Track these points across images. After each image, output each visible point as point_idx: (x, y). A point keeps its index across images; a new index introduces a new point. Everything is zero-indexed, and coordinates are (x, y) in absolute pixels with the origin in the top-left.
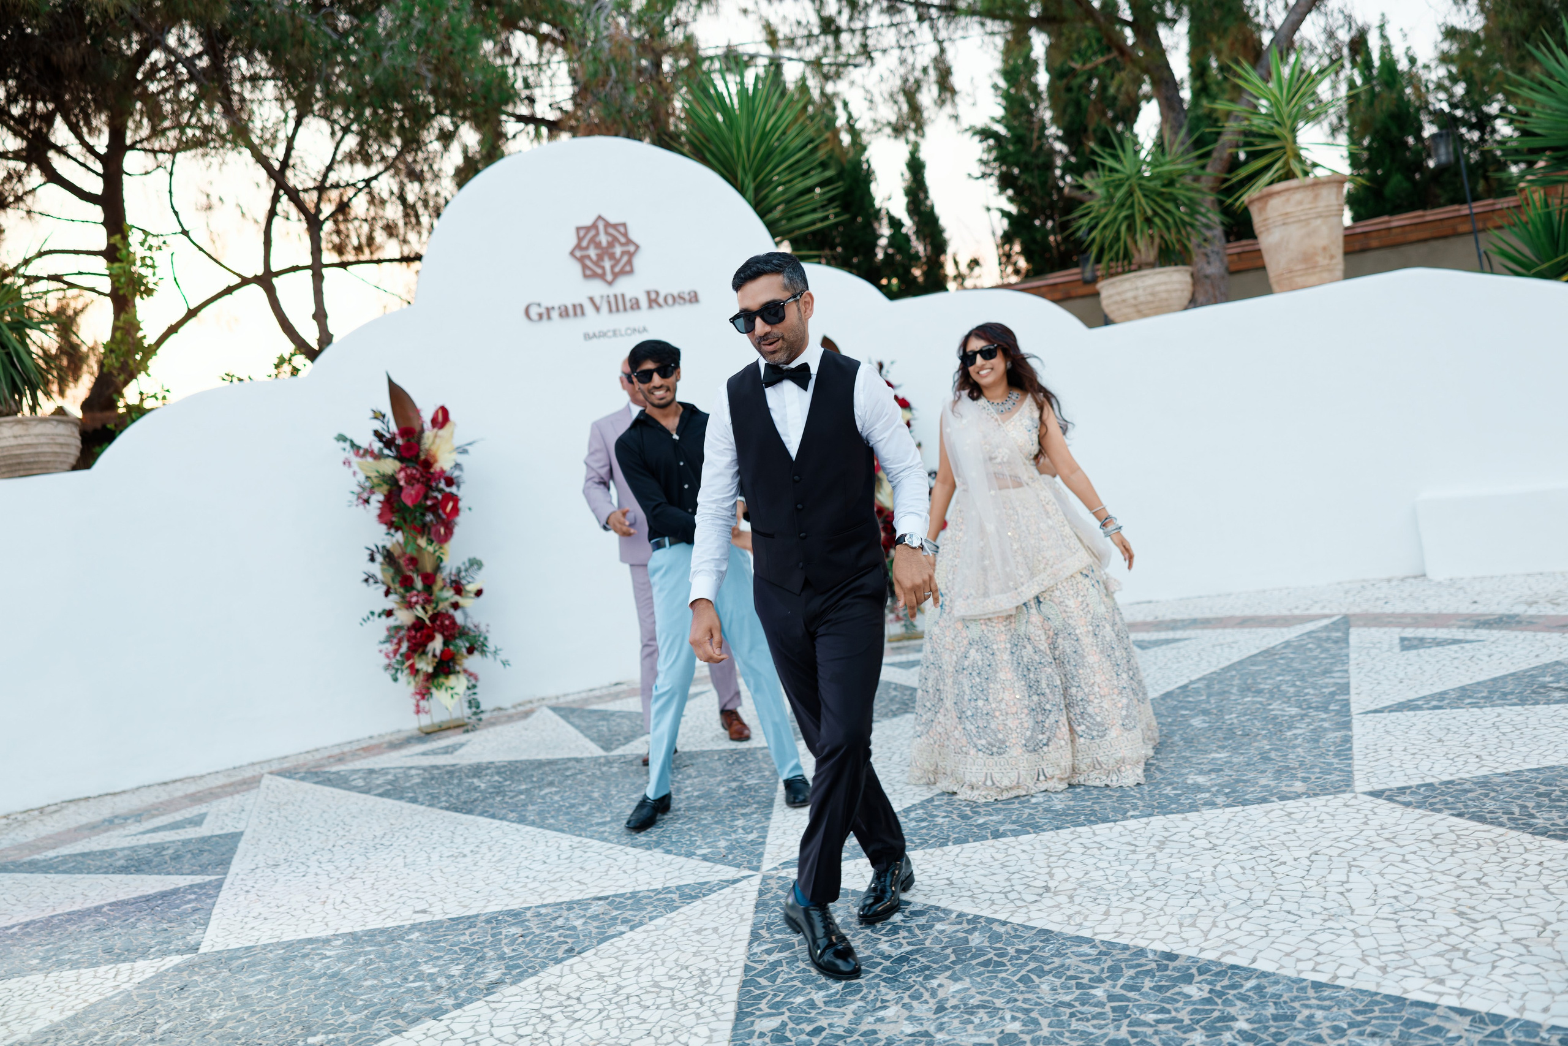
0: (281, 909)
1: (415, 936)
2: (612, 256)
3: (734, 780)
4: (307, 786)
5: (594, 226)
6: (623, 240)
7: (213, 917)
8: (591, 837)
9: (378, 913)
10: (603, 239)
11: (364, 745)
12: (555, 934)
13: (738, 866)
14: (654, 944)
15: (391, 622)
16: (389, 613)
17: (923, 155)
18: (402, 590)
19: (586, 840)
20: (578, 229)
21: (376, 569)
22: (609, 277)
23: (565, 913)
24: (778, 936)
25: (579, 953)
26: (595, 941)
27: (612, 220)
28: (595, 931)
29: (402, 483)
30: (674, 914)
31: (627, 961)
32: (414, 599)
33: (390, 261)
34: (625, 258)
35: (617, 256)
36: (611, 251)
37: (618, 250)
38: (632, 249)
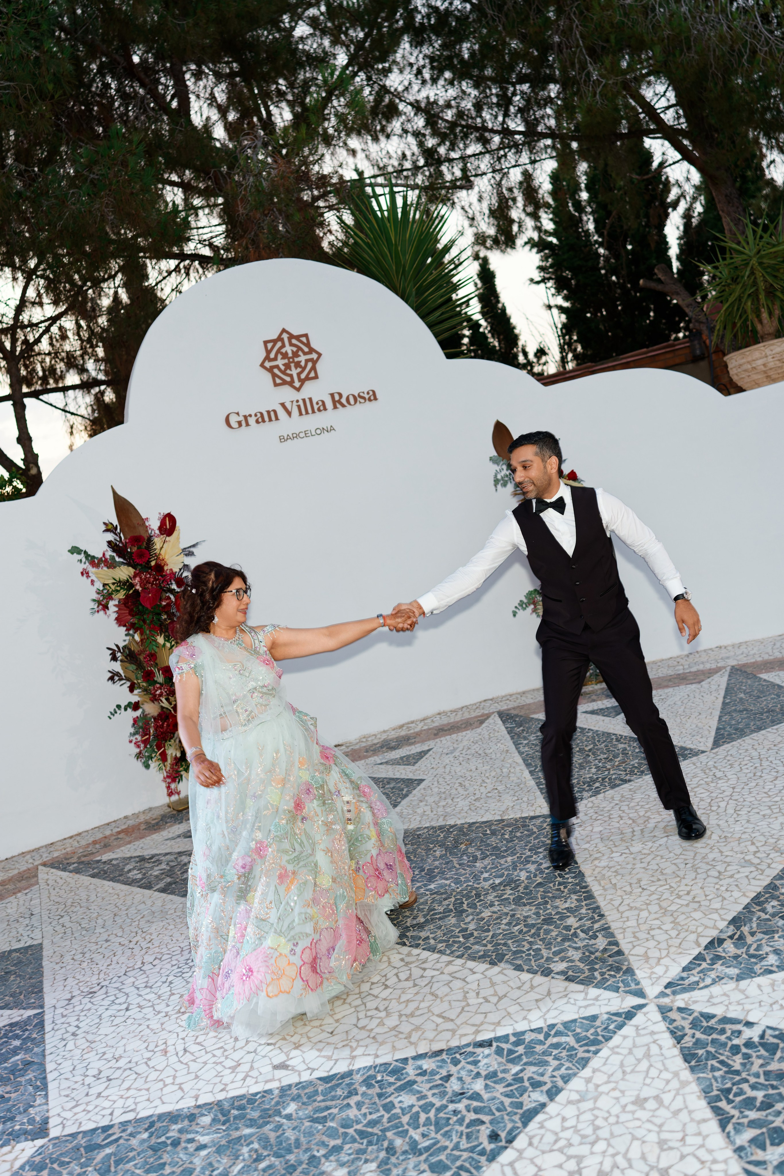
0: (122, 1063)
1: (291, 1108)
2: (298, 365)
3: (528, 862)
4: (85, 880)
5: (280, 339)
7: (50, 1077)
8: (417, 946)
9: (233, 1069)
10: (289, 350)
11: (123, 827)
12: (461, 1106)
13: (617, 990)
14: (597, 1128)
15: (138, 713)
16: (135, 706)
17: (492, 267)
18: (145, 684)
19: (415, 951)
20: (266, 343)
21: (119, 666)
22: (297, 384)
23: (454, 1070)
24: (753, 1115)
25: (510, 1141)
26: (516, 1118)
27: (295, 333)
28: (507, 1101)
29: (138, 587)
30: (586, 1072)
31: (580, 1159)
32: (158, 692)
33: (74, 387)
34: (310, 365)
35: (303, 364)
36: (296, 360)
37: (302, 358)
38: (314, 356)
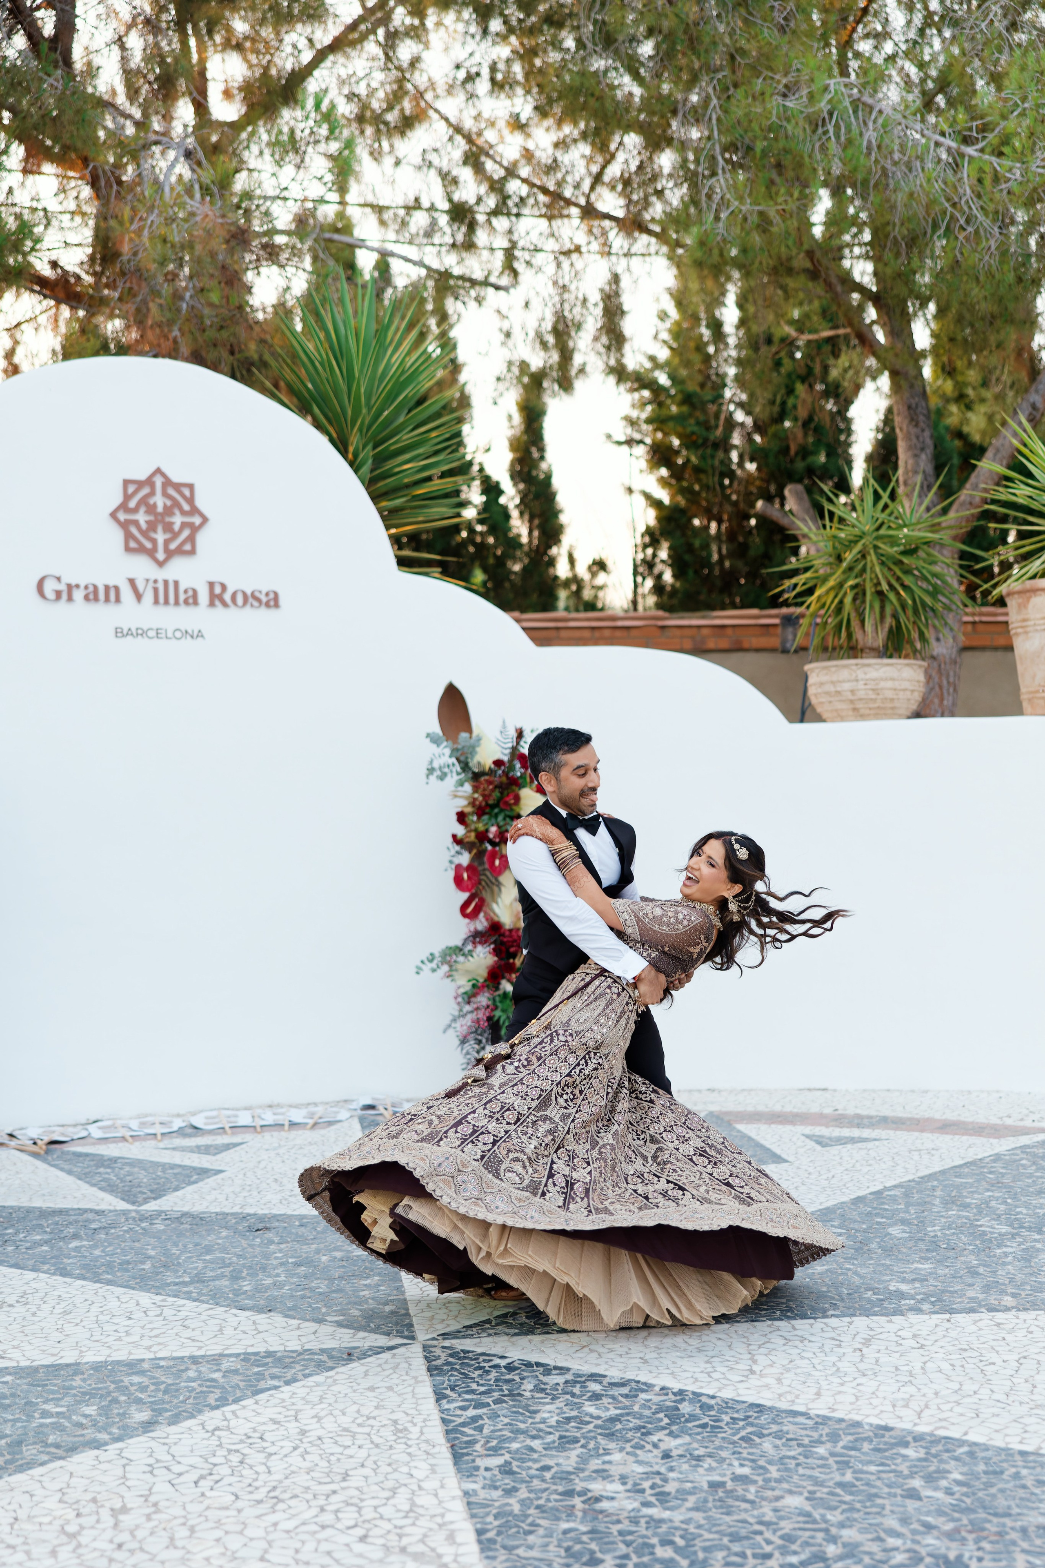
2: (168, 527)
5: (149, 482)
6: (186, 507)
10: (160, 502)
20: (126, 483)
22: (161, 556)
27: (176, 479)
34: (186, 533)
35: (176, 528)
36: (168, 519)
37: (178, 519)
38: (197, 520)
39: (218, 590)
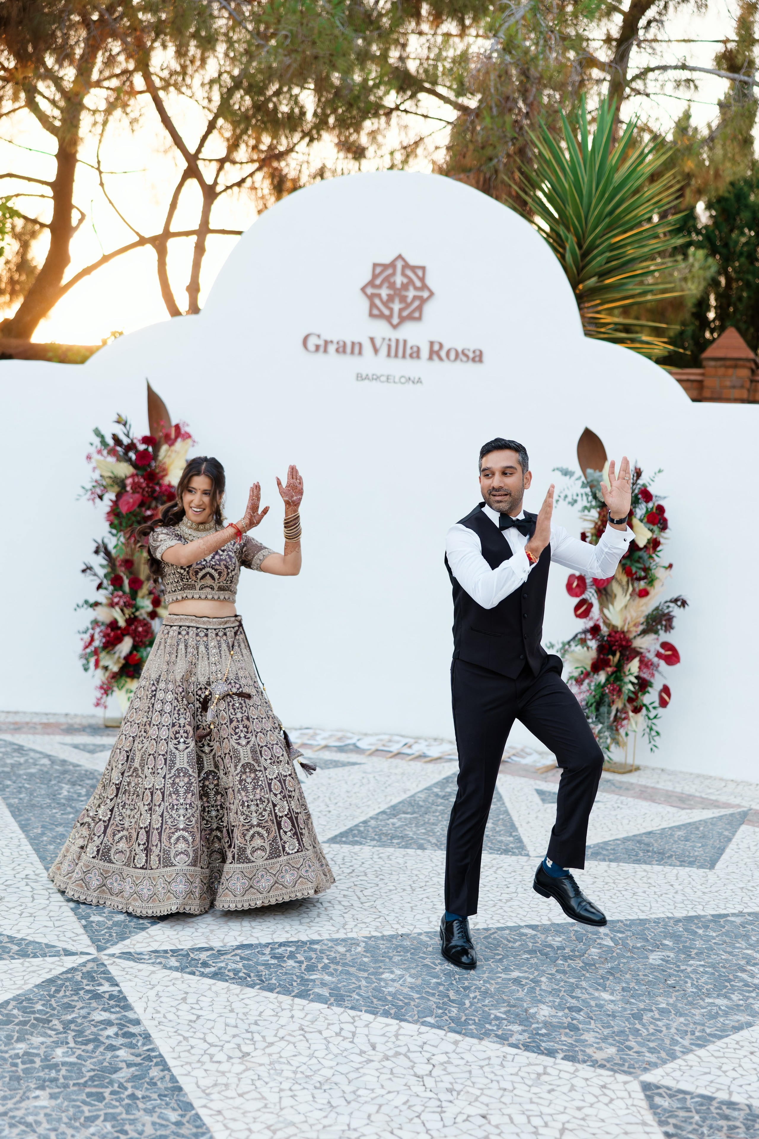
2: (403, 299)
5: (392, 265)
6: (418, 284)
10: (399, 280)
13: (95, 942)
15: (96, 614)
16: (96, 606)
18: (111, 588)
19: (43, 875)
20: (375, 265)
21: (98, 562)
22: (395, 320)
27: (412, 262)
29: (128, 488)
32: (116, 600)
34: (417, 303)
35: (409, 300)
36: (404, 293)
37: (411, 293)
38: (425, 294)
39: (436, 347)
